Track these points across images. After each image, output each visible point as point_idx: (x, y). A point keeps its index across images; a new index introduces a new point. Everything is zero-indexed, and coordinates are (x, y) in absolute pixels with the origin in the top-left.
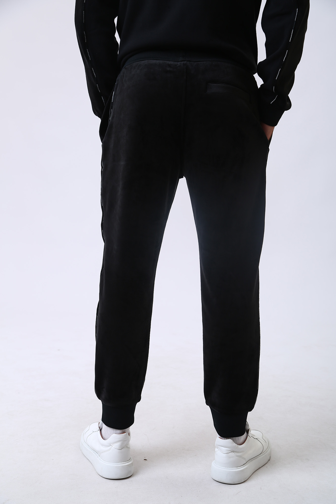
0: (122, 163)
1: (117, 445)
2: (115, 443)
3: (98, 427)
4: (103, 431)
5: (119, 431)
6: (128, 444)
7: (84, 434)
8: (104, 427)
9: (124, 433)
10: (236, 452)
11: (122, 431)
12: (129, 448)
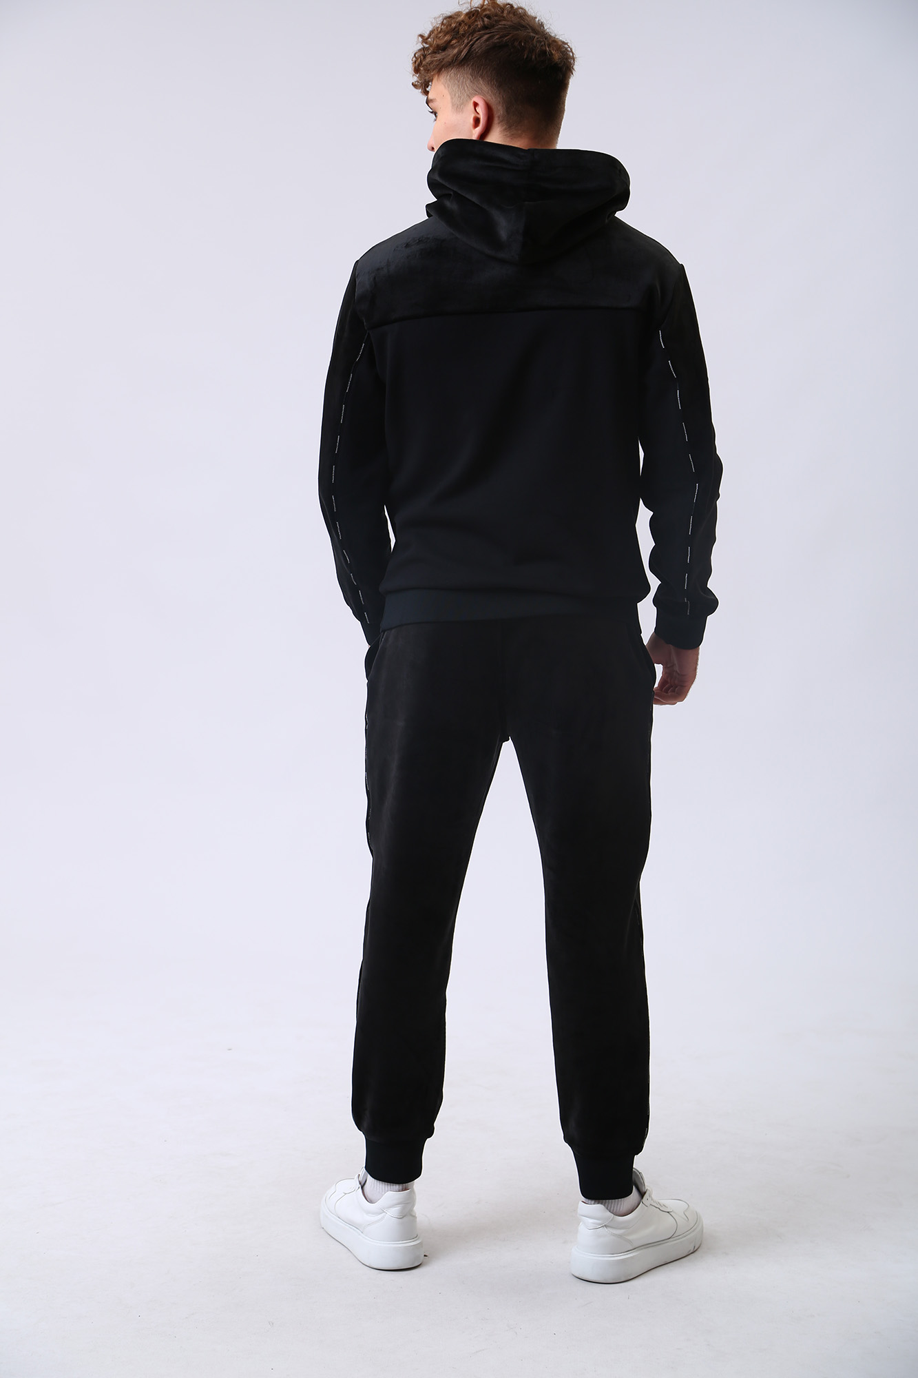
0: (400, 723)
1: (395, 1211)
2: (390, 1207)
3: (358, 1183)
4: (366, 1187)
5: (397, 1187)
6: (411, 1210)
7: (328, 1198)
8: (370, 1179)
9: (406, 1189)
10: (611, 1227)
11: (401, 1187)
12: (414, 1217)
